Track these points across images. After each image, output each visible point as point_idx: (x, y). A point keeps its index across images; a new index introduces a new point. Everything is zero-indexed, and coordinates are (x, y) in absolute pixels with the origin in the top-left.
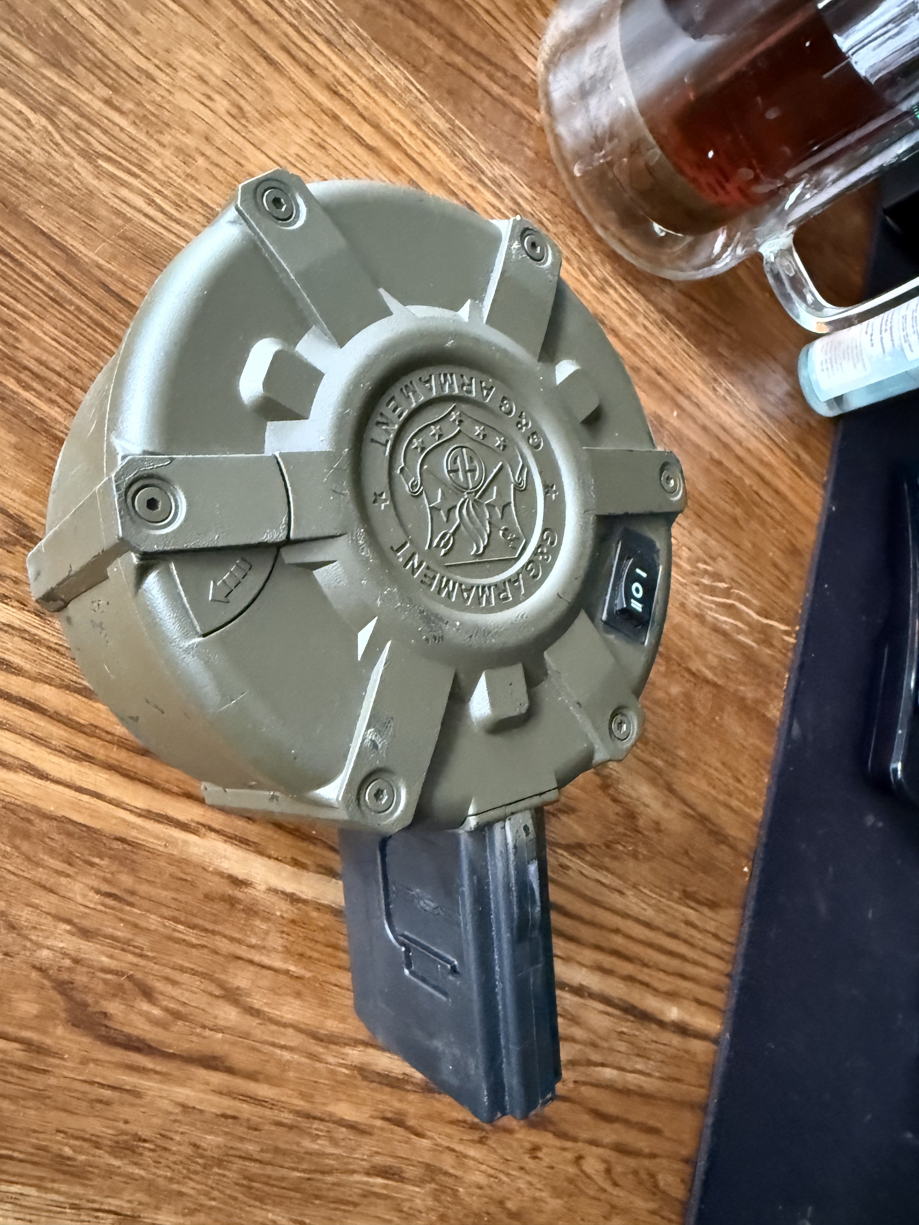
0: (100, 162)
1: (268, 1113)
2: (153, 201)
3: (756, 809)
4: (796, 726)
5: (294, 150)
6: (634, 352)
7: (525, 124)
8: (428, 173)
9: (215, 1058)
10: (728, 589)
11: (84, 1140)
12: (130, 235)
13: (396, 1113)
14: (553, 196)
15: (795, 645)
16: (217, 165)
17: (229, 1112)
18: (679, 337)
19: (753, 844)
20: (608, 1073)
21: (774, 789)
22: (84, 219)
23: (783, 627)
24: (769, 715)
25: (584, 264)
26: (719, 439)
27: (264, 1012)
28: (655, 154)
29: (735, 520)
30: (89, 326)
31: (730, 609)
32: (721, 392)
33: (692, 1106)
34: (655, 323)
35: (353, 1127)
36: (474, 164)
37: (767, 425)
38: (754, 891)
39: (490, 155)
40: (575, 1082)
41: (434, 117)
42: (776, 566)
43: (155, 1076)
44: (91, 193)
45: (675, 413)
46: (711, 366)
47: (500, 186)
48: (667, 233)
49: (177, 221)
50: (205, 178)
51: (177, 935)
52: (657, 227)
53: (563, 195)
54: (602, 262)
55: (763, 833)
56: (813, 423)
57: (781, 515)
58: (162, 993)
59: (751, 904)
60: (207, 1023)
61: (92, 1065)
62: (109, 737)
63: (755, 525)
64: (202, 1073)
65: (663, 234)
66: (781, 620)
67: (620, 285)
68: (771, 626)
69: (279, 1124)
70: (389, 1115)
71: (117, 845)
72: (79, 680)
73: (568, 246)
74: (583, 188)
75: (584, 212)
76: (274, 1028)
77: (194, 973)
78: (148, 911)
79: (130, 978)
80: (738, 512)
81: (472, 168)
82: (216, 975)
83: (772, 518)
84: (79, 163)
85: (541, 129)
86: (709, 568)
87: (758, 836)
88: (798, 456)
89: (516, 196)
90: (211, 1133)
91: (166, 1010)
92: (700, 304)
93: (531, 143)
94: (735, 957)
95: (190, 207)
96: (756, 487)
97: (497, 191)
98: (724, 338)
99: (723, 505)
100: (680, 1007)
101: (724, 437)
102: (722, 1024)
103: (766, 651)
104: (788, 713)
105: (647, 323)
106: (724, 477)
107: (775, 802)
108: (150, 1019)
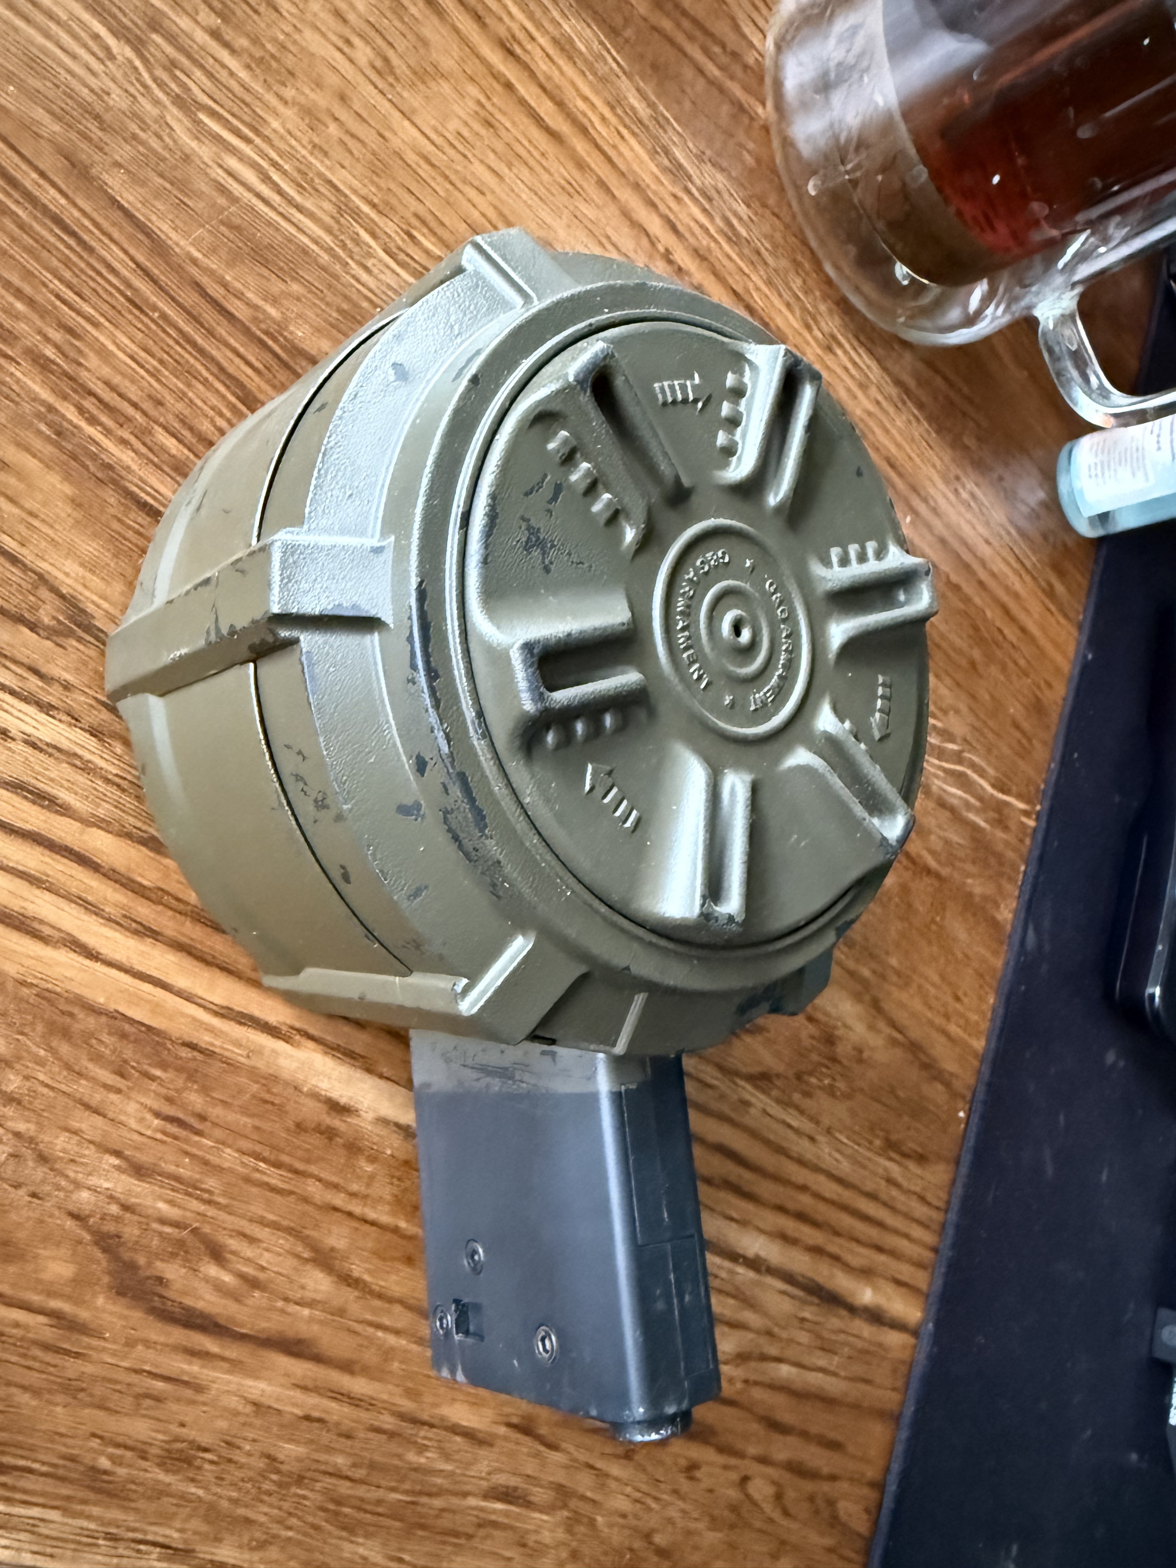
0: (202, 116)
1: (364, 1415)
3: (978, 1039)
4: (1031, 934)
5: (454, 125)
7: (746, 121)
8: (623, 174)
9: (300, 1342)
10: (961, 752)
11: (126, 1447)
12: (237, 221)
13: (523, 1417)
14: (775, 220)
15: (1035, 830)
16: (353, 136)
17: (316, 1414)
18: (918, 420)
19: (972, 1081)
20: (785, 1371)
21: (1001, 1012)
22: (175, 192)
23: (1022, 806)
24: (999, 917)
25: (809, 313)
26: (958, 557)
27: (365, 1283)
28: (922, 174)
29: (973, 664)
30: (178, 343)
31: (961, 780)
32: (965, 495)
33: (881, 1414)
34: (889, 398)
35: (469, 1434)
36: (680, 166)
37: (1015, 542)
38: (971, 1142)
39: (700, 157)
40: (746, 1381)
41: (634, 100)
42: (1017, 726)
43: (221, 1364)
44: (187, 158)
45: (908, 519)
46: (954, 461)
48: (913, 281)
49: (299, 208)
50: (338, 153)
51: (257, 1176)
53: (788, 219)
54: (830, 311)
55: (985, 1068)
56: (1070, 543)
57: (1027, 660)
58: (233, 1253)
59: (967, 1158)
60: (290, 1294)
61: (140, 1347)
62: (181, 907)
63: (994, 670)
64: (283, 1361)
65: (906, 283)
66: (1020, 797)
67: (851, 345)
68: (1007, 804)
69: (378, 1430)
70: (515, 1420)
71: (185, 1053)
72: (144, 828)
73: (790, 288)
74: (812, 212)
75: (814, 244)
76: (377, 1303)
77: (275, 1226)
78: (223, 1143)
79: (195, 1231)
80: (976, 654)
81: (677, 171)
82: (307, 1232)
83: (1016, 663)
84: (174, 116)
85: (766, 129)
86: (937, 724)
87: (979, 1072)
88: (1051, 586)
89: (729, 214)
90: (290, 1440)
91: (242, 1276)
92: (945, 379)
93: (751, 145)
94: (943, 1226)
95: (317, 190)
96: (998, 623)
97: (707, 206)
98: (971, 424)
99: (958, 642)
100: (876, 1289)
101: (967, 557)
102: (925, 1311)
103: (1000, 834)
104: (1022, 915)
105: (880, 398)
106: (961, 606)
107: (1002, 1030)
108: (219, 1287)
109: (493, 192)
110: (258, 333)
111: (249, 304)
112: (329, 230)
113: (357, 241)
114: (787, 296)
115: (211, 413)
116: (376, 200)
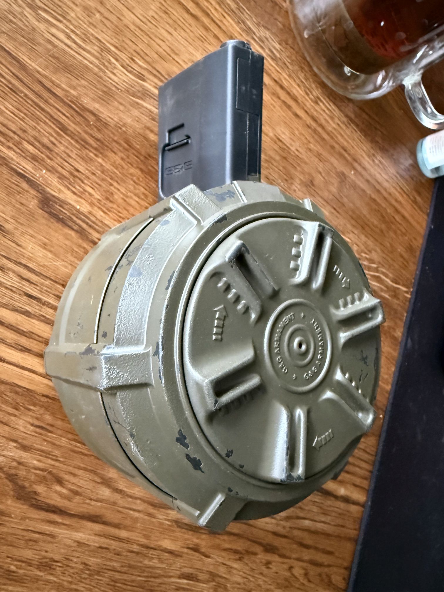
0: (40, 12)
1: (125, 545)
2: (71, 37)
3: (387, 384)
4: (409, 341)
5: (151, 13)
6: (332, 138)
7: (278, 8)
8: (225, 32)
9: (97, 516)
10: (377, 267)
11: (22, 561)
12: (57, 55)
13: (195, 545)
14: (292, 50)
15: (410, 299)
17: (103, 546)
18: (356, 131)
19: (385, 402)
20: (307, 523)
21: (397, 374)
22: (29, 43)
23: (404, 289)
24: (396, 335)
25: (308, 88)
26: (375, 187)
27: (124, 491)
29: (382, 231)
31: (378, 279)
32: (377, 162)
33: (349, 539)
34: (343, 123)
35: (171, 552)
36: (250, 28)
37: (399, 181)
38: (385, 428)
39: (258, 25)
40: (291, 528)
42: (402, 256)
43: (63, 526)
44: (34, 30)
45: (353, 172)
46: (372, 148)
47: (263, 42)
48: (352, 73)
49: (84, 49)
50: (100, 26)
51: (76, 449)
52: (347, 70)
53: (297, 49)
54: (317, 87)
55: (391, 397)
56: (423, 181)
57: (405, 229)
58: (68, 481)
59: (384, 435)
60: (92, 497)
61: (27, 521)
62: (41, 339)
63: (392, 234)
64: (89, 525)
65: (349, 74)
66: (404, 285)
67: (326, 101)
68: (398, 289)
69: (132, 552)
70: (191, 546)
71: (43, 399)
73: (299, 78)
74: (308, 46)
75: (308, 59)
76: (130, 499)
77: (85, 469)
78: (61, 436)
79: (50, 473)
80: (383, 226)
81: (249, 31)
82: (98, 471)
83: (400, 230)
84: (28, 12)
85: (287, 12)
86: (367, 256)
87: (388, 398)
88: (415, 198)
89: (272, 48)
90: (94, 557)
91: (71, 490)
92: (367, 114)
93: (280, 19)
94: (374, 462)
95: (91, 42)
96: (393, 214)
97: (262, 44)
98: (380, 133)
99: (376, 222)
100: (346, 488)
101: (378, 186)
102: (367, 497)
103: (395, 301)
104: (406, 334)
105: (340, 123)
106: (377, 207)
107: (398, 381)
108: (60, 495)
109: (168, 41)
110: (68, 102)
111: (63, 89)
112: (97, 58)
113: (110, 62)
114: (298, 81)
115: (48, 135)
116: (117, 45)
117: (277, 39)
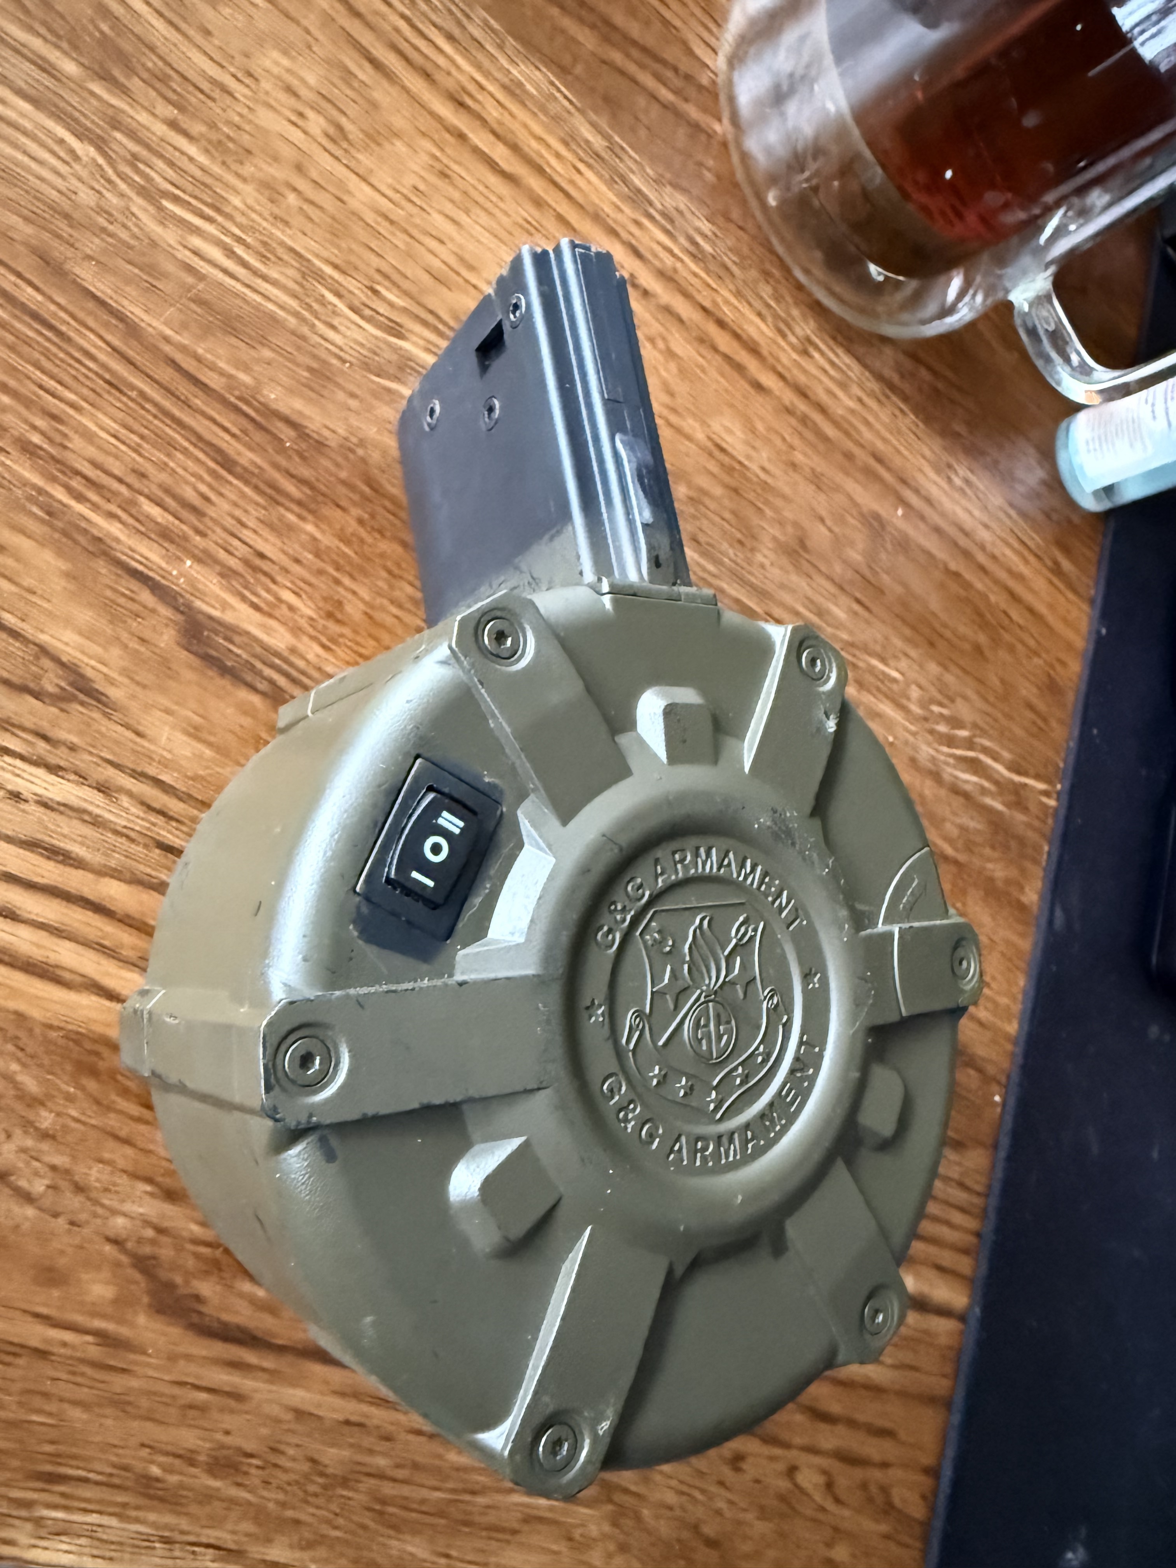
0: (166, 203)
1: (402, 1418)
2: (233, 253)
3: (1010, 1021)
4: (1059, 913)
5: (410, 180)
6: (847, 434)
7: (703, 138)
8: (581, 207)
10: (973, 737)
11: (176, 1456)
12: (205, 297)
14: (741, 233)
15: (1056, 810)
16: (312, 203)
17: (353, 1418)
18: (904, 413)
19: (1006, 1064)
21: (1032, 993)
22: (145, 277)
23: (1041, 786)
24: (1024, 899)
25: (782, 319)
26: (956, 544)
28: (876, 175)
29: (978, 649)
30: (155, 417)
31: (973, 765)
32: (958, 481)
33: (931, 1400)
34: (872, 394)
36: (639, 191)
37: (1016, 524)
38: (1008, 1126)
39: (658, 181)
41: (587, 133)
42: (1030, 707)
43: (260, 1374)
44: (154, 244)
45: (900, 512)
46: (945, 449)
47: (671, 221)
48: (886, 277)
49: (265, 278)
50: (297, 221)
52: (875, 270)
53: (753, 230)
54: (804, 316)
55: (1019, 1050)
56: (1076, 520)
57: (1037, 641)
59: (1005, 1141)
61: (182, 1363)
63: (1003, 654)
64: (320, 1370)
65: (881, 278)
66: (1038, 777)
67: (828, 346)
68: (1026, 785)
69: (418, 1432)
72: (153, 873)
73: (761, 298)
74: (779, 222)
75: (781, 251)
79: (225, 1251)
80: (982, 639)
81: (637, 198)
83: (1023, 643)
84: (138, 204)
85: (725, 145)
86: (945, 711)
87: (1013, 1054)
88: (1056, 563)
89: (693, 233)
90: (333, 1445)
92: (929, 368)
93: (711, 163)
94: (985, 1210)
95: (280, 259)
96: (1003, 605)
97: (669, 227)
98: (960, 411)
99: (962, 629)
100: (917, 1276)
101: (963, 541)
102: (970, 1297)
103: (1020, 817)
104: (1049, 897)
105: (863, 396)
106: (963, 593)
107: (1034, 1011)
108: (254, 1302)
109: (452, 240)
110: (232, 399)
111: (222, 373)
112: (295, 296)
113: (322, 301)
114: (758, 304)
115: (193, 480)
116: (338, 261)
117: (706, 211)
